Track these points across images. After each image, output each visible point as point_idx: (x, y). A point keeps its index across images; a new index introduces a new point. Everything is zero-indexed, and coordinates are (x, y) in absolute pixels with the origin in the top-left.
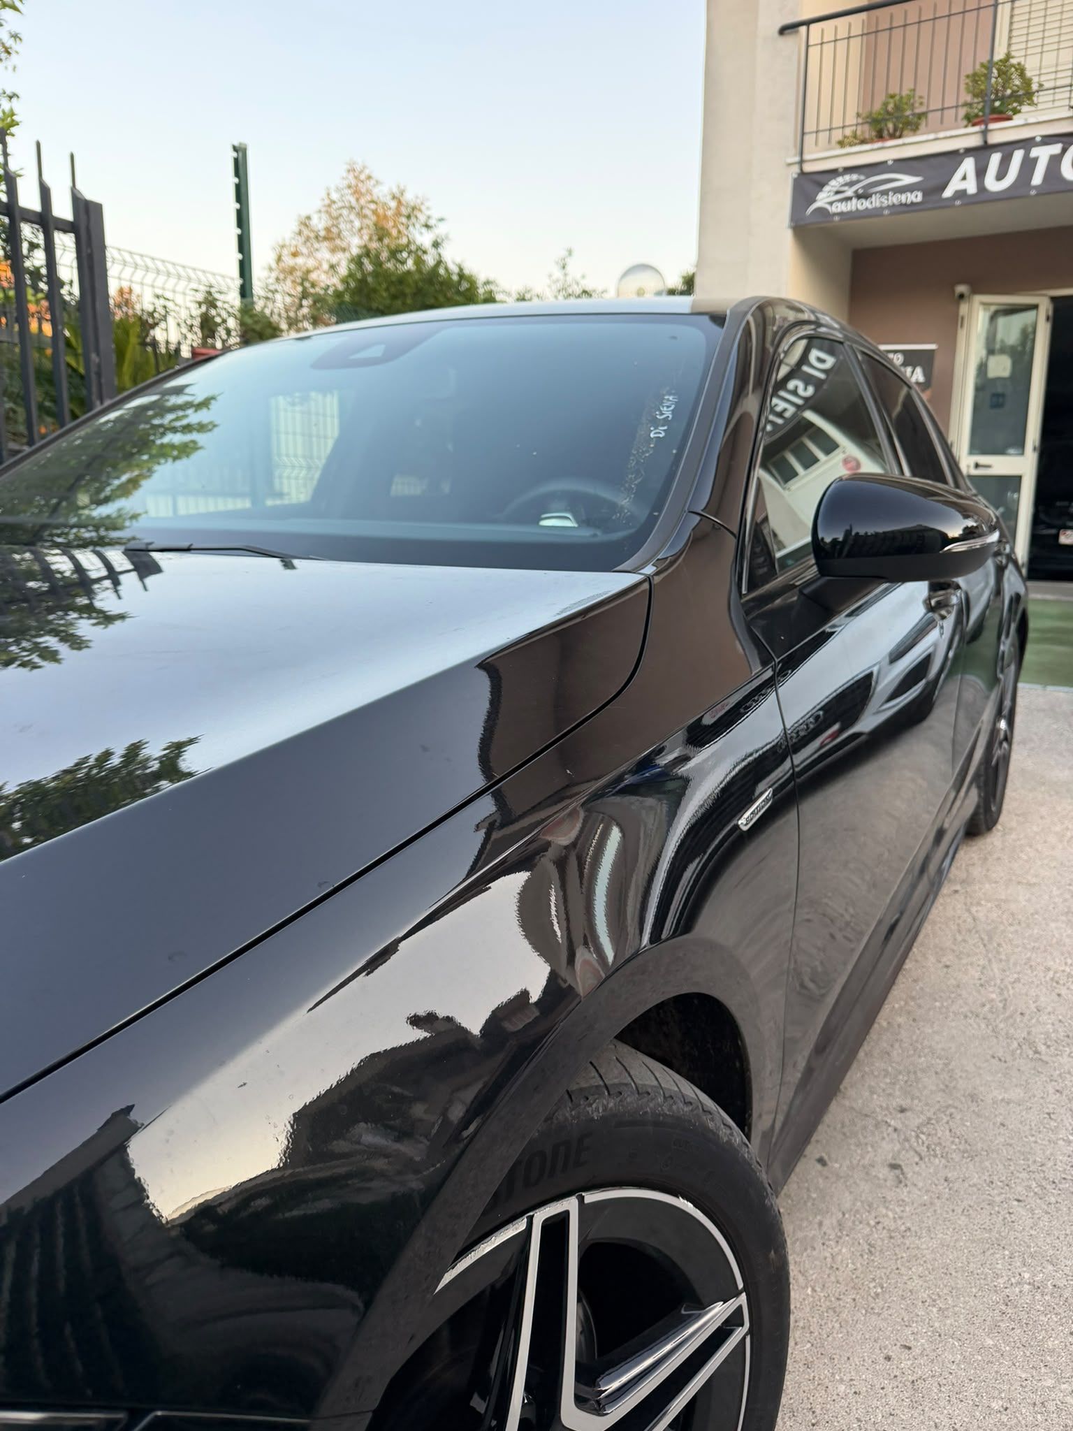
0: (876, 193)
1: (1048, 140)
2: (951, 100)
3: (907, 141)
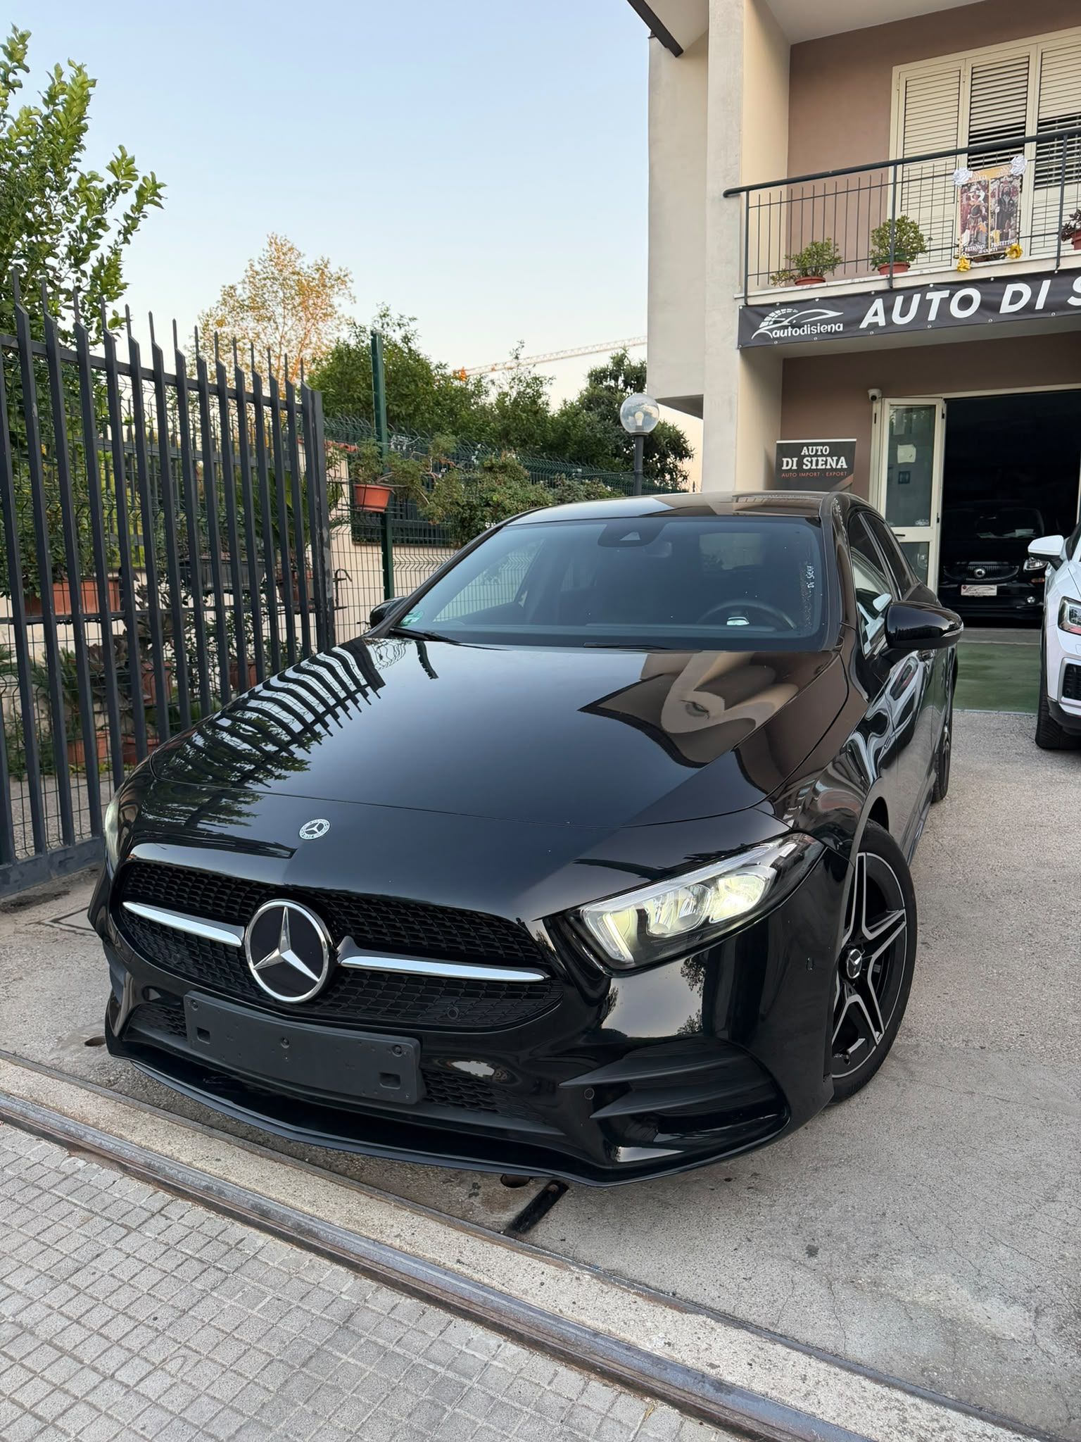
0: (807, 323)
1: (939, 287)
2: (863, 254)
3: (830, 284)
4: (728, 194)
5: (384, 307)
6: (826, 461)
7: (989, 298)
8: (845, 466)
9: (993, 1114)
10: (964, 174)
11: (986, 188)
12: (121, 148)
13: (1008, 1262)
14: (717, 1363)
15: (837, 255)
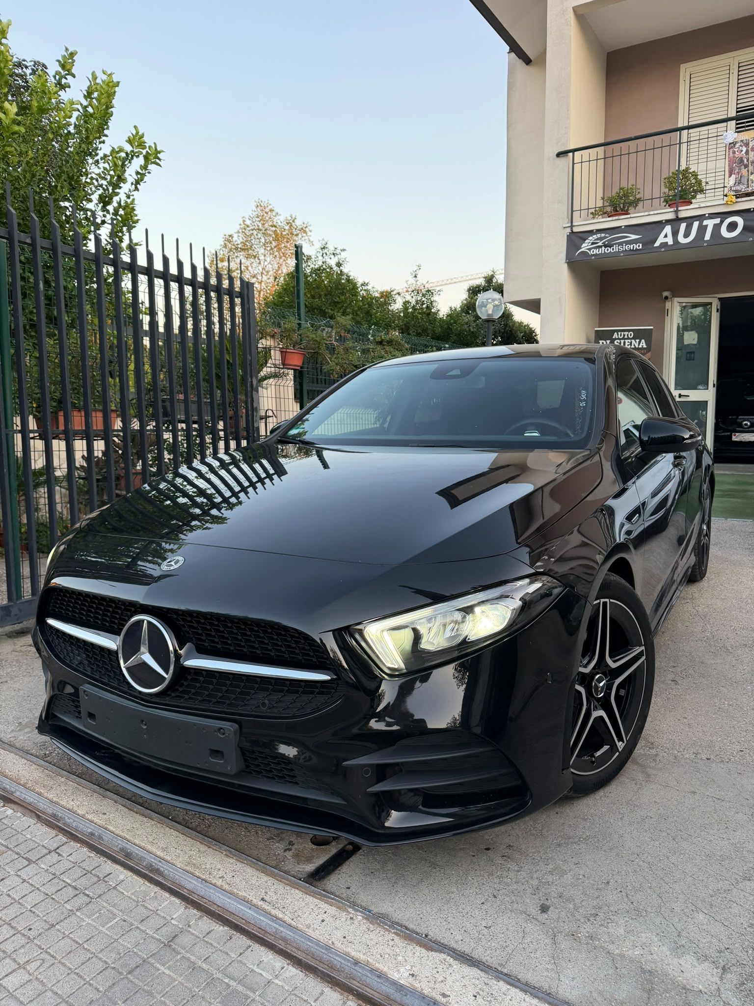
0: (616, 244)
1: (712, 216)
2: (656, 194)
3: (632, 215)
4: (559, 155)
5: (324, 243)
6: (631, 342)
7: (749, 223)
8: (645, 346)
9: (709, 809)
10: (730, 133)
11: (747, 145)
12: (135, 127)
13: (705, 927)
14: (448, 993)
15: (638, 197)
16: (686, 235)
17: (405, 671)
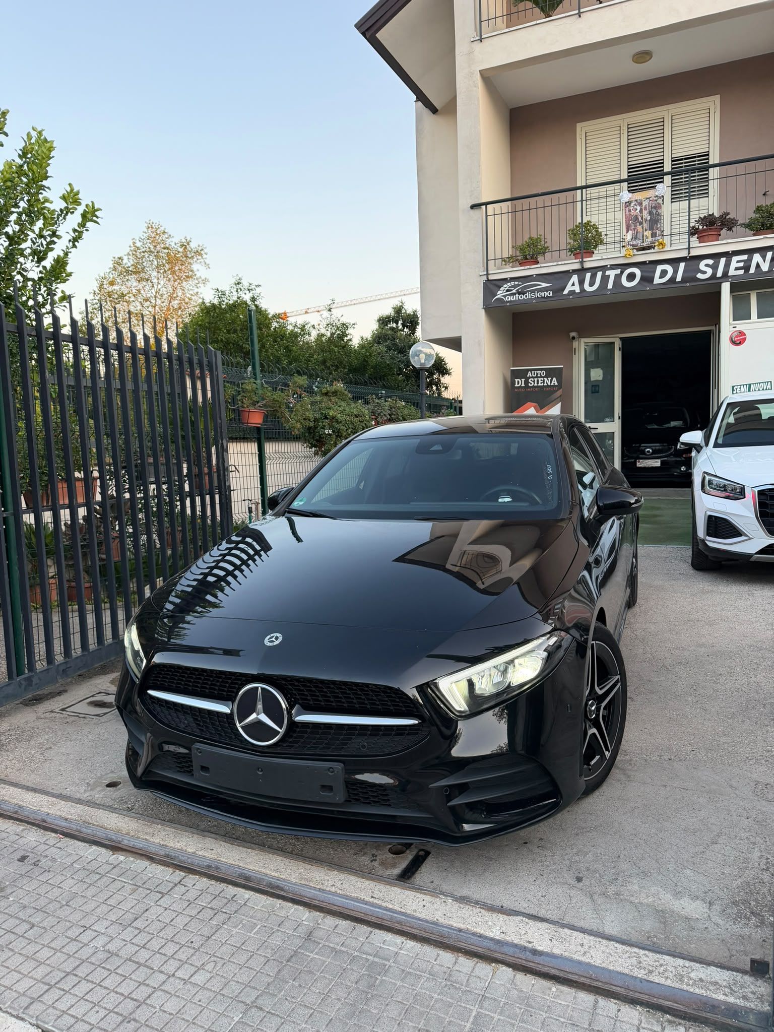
0: (528, 291)
1: (614, 267)
2: (563, 246)
3: (542, 265)
4: (473, 207)
5: (238, 278)
6: (544, 381)
7: (646, 274)
8: (556, 384)
9: (679, 797)
10: (626, 196)
11: (641, 204)
12: (70, 185)
15: (546, 245)
16: (592, 284)
17: (468, 713)
